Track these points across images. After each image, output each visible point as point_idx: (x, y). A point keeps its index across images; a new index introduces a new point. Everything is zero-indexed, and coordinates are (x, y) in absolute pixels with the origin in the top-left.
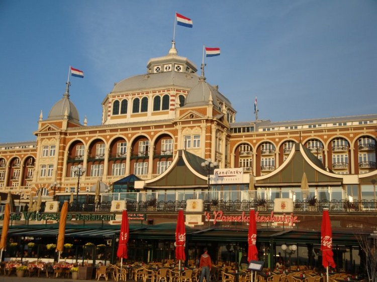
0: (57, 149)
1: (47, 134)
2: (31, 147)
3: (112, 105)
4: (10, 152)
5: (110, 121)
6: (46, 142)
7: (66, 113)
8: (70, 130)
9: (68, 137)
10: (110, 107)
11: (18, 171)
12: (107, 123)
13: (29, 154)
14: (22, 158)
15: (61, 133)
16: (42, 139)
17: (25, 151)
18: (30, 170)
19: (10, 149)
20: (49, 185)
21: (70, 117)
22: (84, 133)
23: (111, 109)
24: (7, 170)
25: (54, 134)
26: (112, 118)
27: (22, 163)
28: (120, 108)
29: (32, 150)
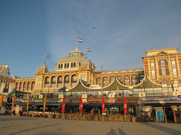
0: (41, 79)
1: (38, 74)
2: (34, 78)
3: (58, 66)
4: (28, 80)
5: (57, 71)
6: (38, 77)
7: (44, 68)
8: (46, 73)
9: (45, 75)
10: (57, 66)
11: (30, 85)
12: (56, 71)
13: (33, 80)
14: (31, 82)
15: (43, 74)
16: (37, 76)
17: (32, 80)
18: (33, 85)
19: (28, 79)
20: (39, 90)
21: (45, 69)
22: (49, 74)
23: (58, 67)
24: (27, 85)
25: (41, 74)
26: (58, 70)
27: (31, 83)
28: (60, 66)
29: (34, 79)
